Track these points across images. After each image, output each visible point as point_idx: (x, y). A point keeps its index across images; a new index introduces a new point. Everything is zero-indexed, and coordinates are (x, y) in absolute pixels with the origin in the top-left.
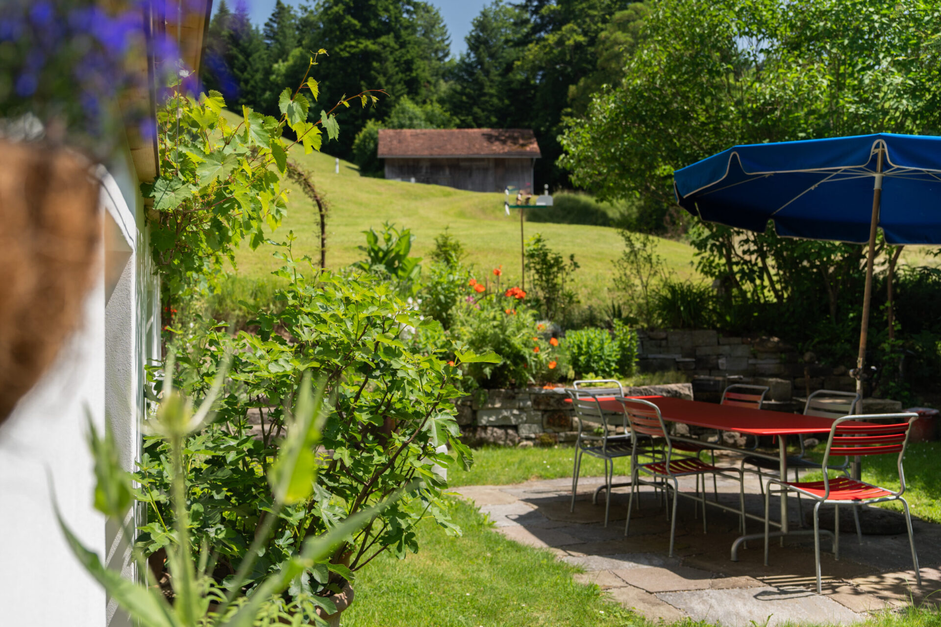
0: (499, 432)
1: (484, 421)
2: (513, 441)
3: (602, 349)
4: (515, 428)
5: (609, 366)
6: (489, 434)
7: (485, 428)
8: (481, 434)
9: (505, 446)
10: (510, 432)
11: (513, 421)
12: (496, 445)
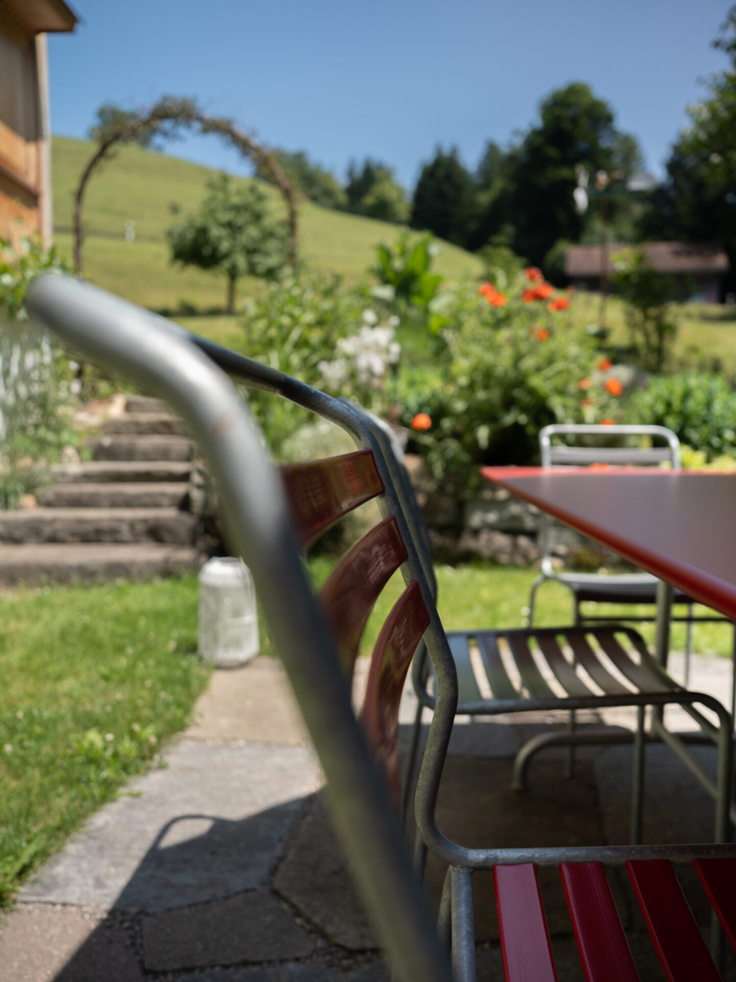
0: (502, 541)
1: (476, 519)
2: (525, 557)
3: (709, 404)
4: (533, 535)
5: (720, 435)
6: (484, 543)
7: (476, 532)
8: (468, 543)
9: (513, 565)
10: (523, 541)
11: (529, 523)
12: (493, 562)
